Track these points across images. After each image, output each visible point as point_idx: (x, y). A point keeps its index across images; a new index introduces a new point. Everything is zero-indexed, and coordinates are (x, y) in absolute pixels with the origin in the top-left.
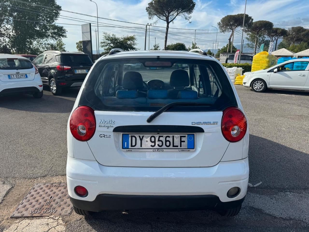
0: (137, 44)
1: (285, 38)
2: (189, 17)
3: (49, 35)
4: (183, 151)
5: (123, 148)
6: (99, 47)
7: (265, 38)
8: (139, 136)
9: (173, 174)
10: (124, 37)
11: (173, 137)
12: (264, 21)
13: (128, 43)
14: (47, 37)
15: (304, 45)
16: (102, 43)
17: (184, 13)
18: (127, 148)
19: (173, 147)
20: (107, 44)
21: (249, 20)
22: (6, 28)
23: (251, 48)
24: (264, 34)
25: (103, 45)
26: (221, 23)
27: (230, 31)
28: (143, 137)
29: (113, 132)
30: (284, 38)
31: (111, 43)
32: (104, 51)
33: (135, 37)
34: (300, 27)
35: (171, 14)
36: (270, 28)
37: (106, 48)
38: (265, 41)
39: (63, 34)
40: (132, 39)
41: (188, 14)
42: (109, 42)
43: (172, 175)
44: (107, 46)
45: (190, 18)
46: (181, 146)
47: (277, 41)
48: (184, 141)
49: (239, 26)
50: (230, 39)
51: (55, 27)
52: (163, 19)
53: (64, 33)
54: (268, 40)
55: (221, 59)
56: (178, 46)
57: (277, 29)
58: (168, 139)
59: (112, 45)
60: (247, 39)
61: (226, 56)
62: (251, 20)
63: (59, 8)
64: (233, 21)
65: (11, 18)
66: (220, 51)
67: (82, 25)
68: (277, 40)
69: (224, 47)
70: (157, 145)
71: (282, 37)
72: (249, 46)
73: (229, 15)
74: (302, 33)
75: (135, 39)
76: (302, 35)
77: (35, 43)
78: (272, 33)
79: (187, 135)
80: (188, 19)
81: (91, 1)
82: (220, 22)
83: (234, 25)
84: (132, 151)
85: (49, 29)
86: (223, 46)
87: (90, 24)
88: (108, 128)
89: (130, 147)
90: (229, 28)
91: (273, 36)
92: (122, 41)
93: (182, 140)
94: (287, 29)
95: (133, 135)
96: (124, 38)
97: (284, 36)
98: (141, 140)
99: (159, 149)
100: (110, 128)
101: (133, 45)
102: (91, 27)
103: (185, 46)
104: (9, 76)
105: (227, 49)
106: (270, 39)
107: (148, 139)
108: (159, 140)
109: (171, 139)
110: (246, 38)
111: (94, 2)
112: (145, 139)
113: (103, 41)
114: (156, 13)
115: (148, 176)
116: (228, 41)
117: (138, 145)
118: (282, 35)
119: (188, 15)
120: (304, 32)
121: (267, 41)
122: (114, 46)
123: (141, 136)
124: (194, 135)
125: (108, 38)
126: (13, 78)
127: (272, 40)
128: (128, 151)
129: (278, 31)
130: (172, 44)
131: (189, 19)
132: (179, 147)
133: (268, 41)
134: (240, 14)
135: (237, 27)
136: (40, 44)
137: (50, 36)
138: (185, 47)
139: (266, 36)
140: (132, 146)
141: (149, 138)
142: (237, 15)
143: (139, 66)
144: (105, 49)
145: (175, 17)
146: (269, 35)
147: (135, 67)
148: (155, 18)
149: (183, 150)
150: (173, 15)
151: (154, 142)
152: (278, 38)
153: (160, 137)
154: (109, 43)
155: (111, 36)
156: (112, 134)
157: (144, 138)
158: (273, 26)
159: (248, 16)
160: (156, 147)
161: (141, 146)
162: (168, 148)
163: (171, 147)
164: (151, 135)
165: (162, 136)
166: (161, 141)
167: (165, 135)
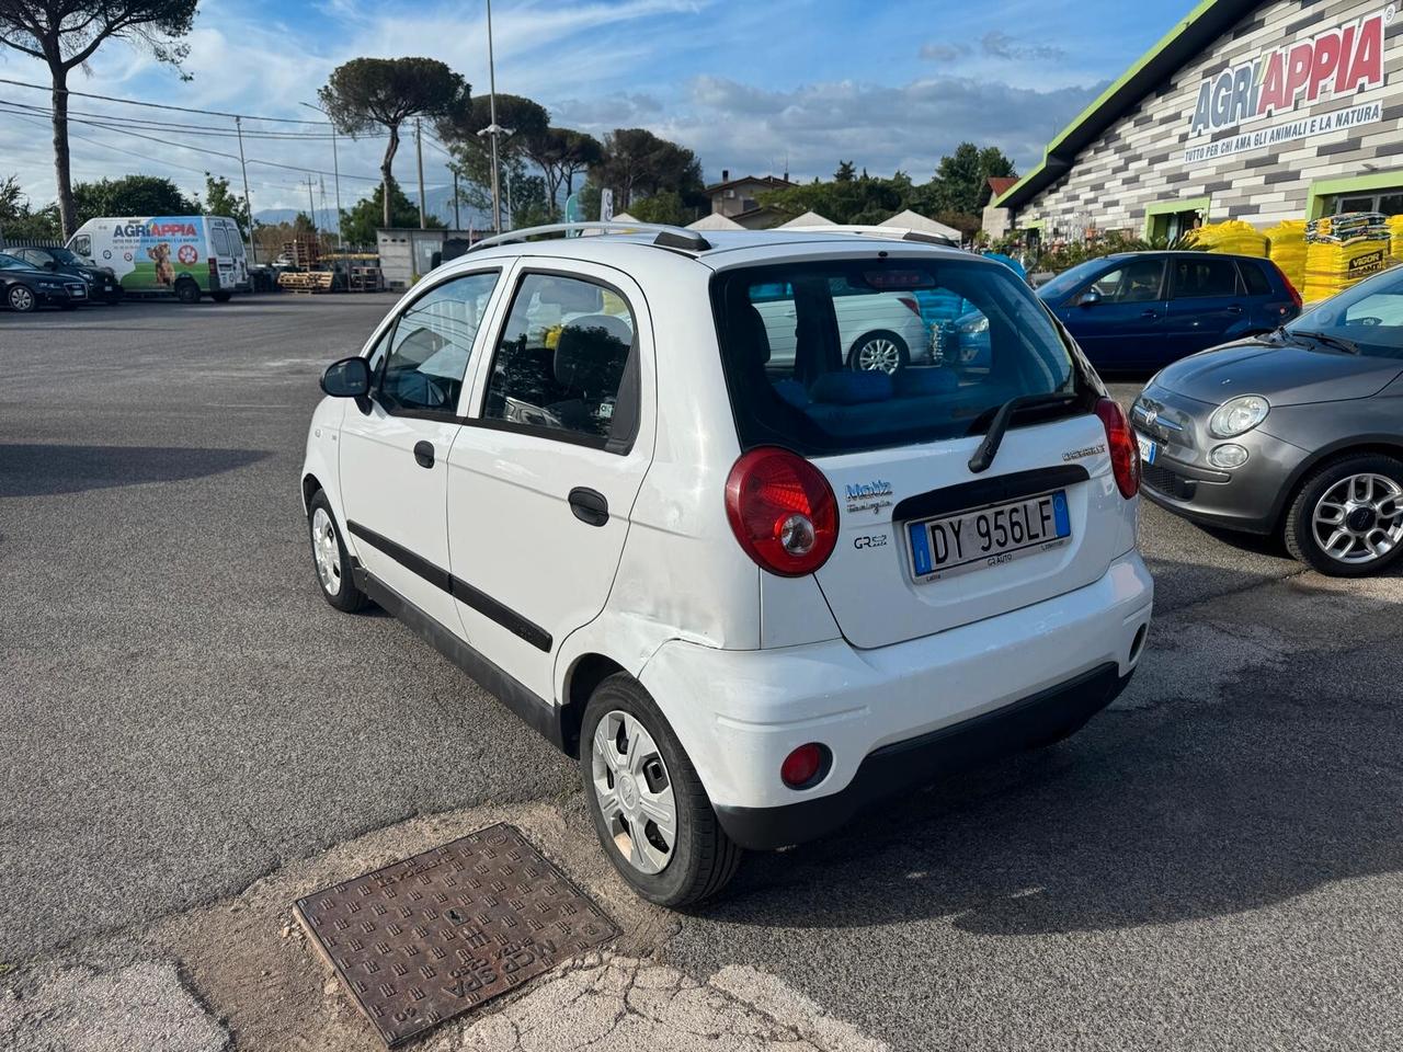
1: (594, 172)
2: (175, 48)
4: (1050, 546)
5: (918, 574)
7: (524, 167)
8: (951, 525)
9: (1042, 622)
11: (1025, 508)
12: (511, 97)
15: (671, 202)
17: (143, 26)
18: (928, 570)
19: (1029, 539)
21: (455, 90)
23: (478, 210)
24: (518, 153)
26: (335, 94)
27: (380, 133)
28: (960, 522)
29: (893, 521)
30: (590, 172)
34: (643, 131)
35: (67, 22)
36: (536, 126)
38: (528, 180)
41: (169, 34)
43: (1042, 626)
45: (182, 53)
46: (1044, 535)
47: (569, 183)
48: (1048, 518)
49: (416, 111)
50: (387, 168)
52: (19, 44)
54: (536, 178)
55: (384, 257)
56: (138, 190)
57: (565, 135)
58: (1015, 517)
60: (452, 170)
61: (406, 243)
62: (461, 90)
64: (390, 87)
66: (350, 219)
68: (570, 177)
69: (364, 200)
70: (994, 543)
71: (585, 167)
72: (467, 202)
73: (365, 58)
74: (651, 156)
76: (657, 162)
78: (549, 149)
79: (1050, 498)
80: (173, 60)
82: (330, 87)
83: (393, 105)
84: (939, 577)
86: (359, 199)
88: (877, 511)
89: (934, 566)
90: (374, 116)
91: (552, 162)
93: (1044, 515)
94: (599, 138)
95: (935, 523)
97: (591, 166)
98: (957, 534)
99: (1001, 554)
100: (882, 510)
103: (180, 195)
105: (383, 213)
106: (542, 173)
107: (973, 529)
108: (997, 527)
109: (1021, 518)
110: (447, 166)
112: (964, 530)
115: (994, 647)
116: (381, 176)
117: (953, 559)
118: (583, 161)
119: (171, 38)
120: (657, 152)
121: (535, 183)
123: (954, 520)
124: (1063, 492)
127: (554, 176)
128: (931, 579)
129: (569, 144)
130: (105, 181)
131: (177, 58)
132: (1041, 538)
133: (538, 181)
134: (414, 59)
135: (408, 115)
138: (178, 197)
139: (526, 161)
140: (939, 561)
141: (974, 524)
142: (401, 62)
145: (96, 44)
146: (537, 156)
149: (1050, 544)
150: (79, 28)
151: (988, 534)
152: (571, 169)
153: (997, 514)
156: (890, 529)
158: (547, 120)
159: (448, 69)
160: (995, 549)
161: (960, 556)
162: (1019, 545)
163: (1026, 541)
164: (978, 514)
165: (1001, 513)
166: (1002, 527)
167: (1008, 508)
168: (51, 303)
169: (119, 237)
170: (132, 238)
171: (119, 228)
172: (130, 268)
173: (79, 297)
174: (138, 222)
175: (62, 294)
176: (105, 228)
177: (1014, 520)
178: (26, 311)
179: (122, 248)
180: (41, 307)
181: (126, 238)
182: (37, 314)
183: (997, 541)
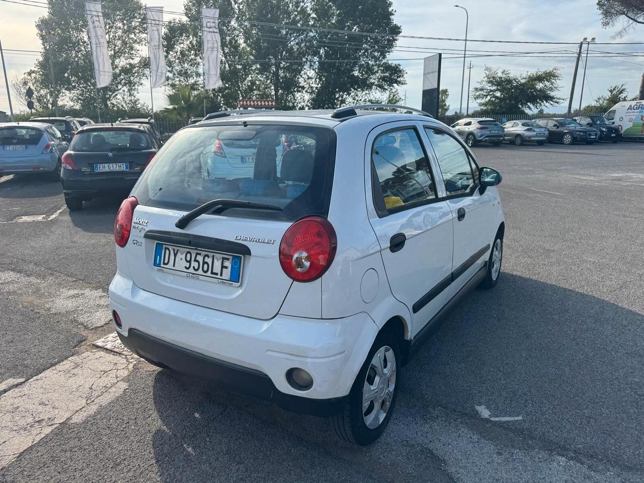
0: (559, 89)
3: (373, 84)
5: (154, 265)
6: (470, 98)
8: (174, 249)
9: (205, 318)
10: (529, 74)
11: (213, 256)
13: (537, 87)
14: (370, 86)
16: (476, 89)
18: (159, 265)
19: (211, 274)
20: (489, 92)
22: (308, 76)
25: (479, 95)
28: (178, 250)
29: (144, 237)
31: (498, 90)
32: (479, 109)
33: (557, 72)
37: (483, 101)
39: (399, 79)
40: (549, 76)
42: (492, 89)
43: (203, 320)
44: (486, 96)
46: (221, 275)
48: (226, 267)
51: (388, 68)
53: (400, 76)
58: (207, 260)
59: (498, 94)
63: (396, 30)
65: (316, 59)
67: (424, 59)
70: (192, 267)
75: (556, 76)
77: (349, 99)
79: (231, 257)
81: (456, 6)
84: (163, 271)
85: (377, 72)
87: (440, 55)
88: (140, 231)
89: (162, 265)
92: (522, 85)
93: (224, 265)
95: (167, 246)
96: (529, 76)
98: (175, 255)
99: (194, 274)
100: (142, 231)
101: (550, 91)
102: (442, 60)
104: (242, 158)
107: (183, 256)
108: (196, 260)
109: (209, 261)
111: (462, 8)
112: (179, 256)
113: (479, 86)
114: (625, 10)
117: (170, 265)
122: (502, 96)
123: (176, 249)
124: (240, 258)
125: (493, 80)
126: (248, 161)
128: (159, 269)
132: (219, 276)
136: (357, 101)
137: (375, 85)
140: (164, 263)
141: (185, 254)
143: (543, 136)
144: (481, 105)
147: (532, 139)
148: (622, 21)
149: (223, 282)
151: (190, 262)
153: (197, 254)
154: (491, 91)
155: (500, 75)
156: (143, 240)
157: (179, 254)
160: (191, 270)
161: (174, 266)
162: (204, 274)
163: (209, 274)
164: (188, 250)
165: (200, 254)
166: (198, 262)
167: (204, 253)
168: (580, 141)
169: (629, 111)
170: (636, 111)
171: (631, 106)
172: (630, 125)
173: (594, 139)
174: (641, 103)
175: (586, 137)
176: (624, 106)
177: (205, 261)
178: (568, 144)
179: (629, 116)
180: (574, 143)
181: (633, 111)
182: (572, 146)
183: (194, 267)
